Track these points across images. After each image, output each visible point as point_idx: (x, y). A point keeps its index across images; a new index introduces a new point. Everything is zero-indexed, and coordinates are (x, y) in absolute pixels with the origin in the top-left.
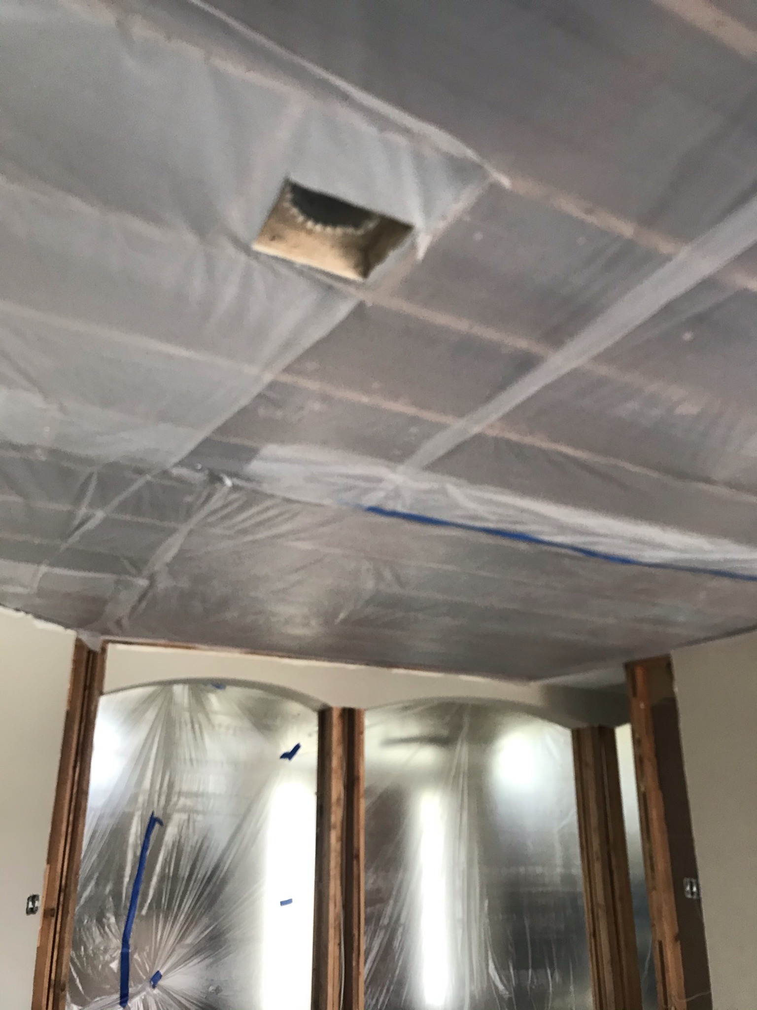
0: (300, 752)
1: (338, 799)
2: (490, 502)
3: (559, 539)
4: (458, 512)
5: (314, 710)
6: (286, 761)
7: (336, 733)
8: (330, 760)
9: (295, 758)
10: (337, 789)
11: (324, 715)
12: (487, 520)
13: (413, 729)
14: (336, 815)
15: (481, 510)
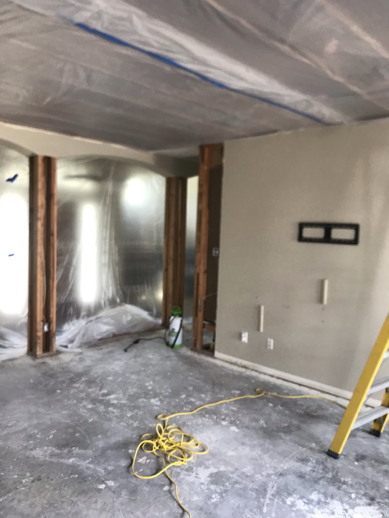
0: (18, 178)
1: (42, 206)
2: (157, 34)
3: (190, 66)
4: (136, 37)
5: (26, 156)
6: (9, 183)
7: (40, 169)
8: (37, 185)
9: (15, 182)
10: (41, 199)
11: (33, 160)
12: (152, 46)
13: (83, 171)
14: (41, 213)
15: (151, 38)
